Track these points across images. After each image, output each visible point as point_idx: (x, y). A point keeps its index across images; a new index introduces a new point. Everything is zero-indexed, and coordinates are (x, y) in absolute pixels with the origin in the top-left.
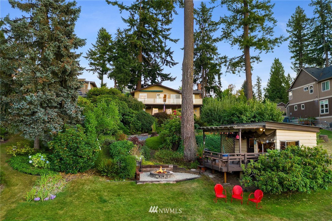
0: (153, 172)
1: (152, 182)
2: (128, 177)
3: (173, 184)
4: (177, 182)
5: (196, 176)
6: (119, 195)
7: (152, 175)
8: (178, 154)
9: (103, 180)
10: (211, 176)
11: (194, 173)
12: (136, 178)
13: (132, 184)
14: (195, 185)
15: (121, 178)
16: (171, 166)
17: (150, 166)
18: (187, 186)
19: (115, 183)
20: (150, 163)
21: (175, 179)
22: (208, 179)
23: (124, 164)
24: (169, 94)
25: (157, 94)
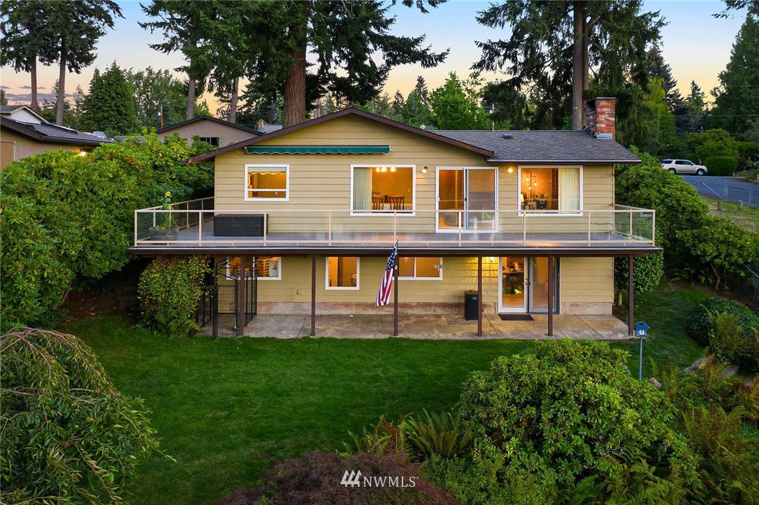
24: (427, 162)
25: (355, 163)
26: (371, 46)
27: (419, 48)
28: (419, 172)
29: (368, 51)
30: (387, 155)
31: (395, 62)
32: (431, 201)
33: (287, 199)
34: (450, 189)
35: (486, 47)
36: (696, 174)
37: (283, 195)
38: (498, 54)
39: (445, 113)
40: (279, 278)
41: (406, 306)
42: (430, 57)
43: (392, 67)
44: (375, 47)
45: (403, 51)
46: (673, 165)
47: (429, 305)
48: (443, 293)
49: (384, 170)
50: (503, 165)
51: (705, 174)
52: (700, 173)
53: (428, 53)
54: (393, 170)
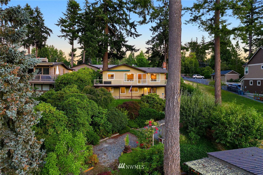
24: (136, 73)
25: (125, 73)
26: (122, 47)
27: (133, 48)
28: (135, 74)
29: (122, 48)
30: (130, 72)
31: (128, 50)
32: (137, 78)
33: (114, 79)
34: (140, 77)
35: (148, 48)
37: (113, 78)
38: (150, 50)
39: (139, 62)
40: (113, 92)
41: (133, 96)
42: (136, 50)
43: (127, 51)
44: (123, 47)
45: (130, 48)
47: (136, 96)
48: (138, 94)
49: (129, 74)
50: (147, 73)
51: (204, 78)
53: (135, 49)
54: (130, 74)
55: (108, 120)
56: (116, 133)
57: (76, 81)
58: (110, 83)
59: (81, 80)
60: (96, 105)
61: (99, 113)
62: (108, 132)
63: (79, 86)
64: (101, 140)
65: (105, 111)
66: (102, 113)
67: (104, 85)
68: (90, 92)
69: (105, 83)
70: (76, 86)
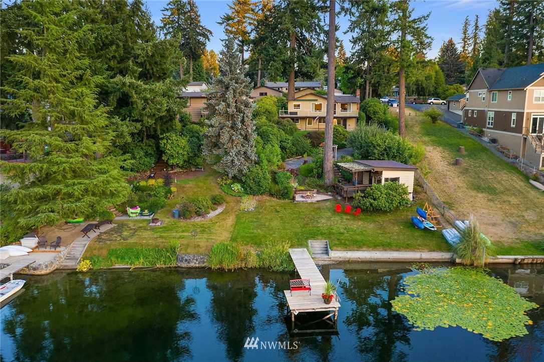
0: (304, 195)
1: (303, 201)
2: (288, 198)
3: (315, 203)
4: (317, 201)
5: (331, 197)
6: (285, 209)
7: (302, 197)
8: (321, 182)
9: (274, 199)
10: (339, 198)
11: (330, 195)
12: (294, 198)
13: (291, 202)
14: (328, 204)
15: (284, 198)
16: (315, 191)
17: (302, 190)
18: (323, 204)
19: (282, 201)
20: (302, 188)
21: (316, 200)
22: (337, 200)
23: (286, 191)
24: (324, 102)
25: (312, 102)
28: (323, 104)
30: (318, 101)
32: (325, 108)
36: (442, 104)
37: (299, 108)
40: (299, 123)
41: (320, 128)
46: (432, 100)
47: (324, 128)
49: (317, 104)
50: (337, 103)
52: (443, 104)
55: (293, 145)
56: (299, 155)
57: (264, 113)
58: (296, 113)
59: (269, 112)
60: (283, 132)
61: (286, 139)
62: (293, 155)
63: (267, 117)
64: (288, 160)
65: (291, 138)
66: (288, 139)
67: (289, 116)
68: (278, 123)
69: (291, 113)
70: (265, 118)
